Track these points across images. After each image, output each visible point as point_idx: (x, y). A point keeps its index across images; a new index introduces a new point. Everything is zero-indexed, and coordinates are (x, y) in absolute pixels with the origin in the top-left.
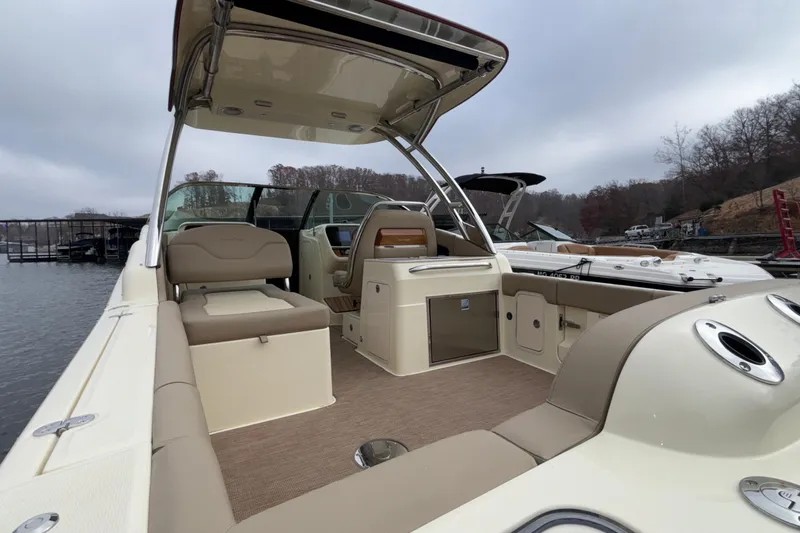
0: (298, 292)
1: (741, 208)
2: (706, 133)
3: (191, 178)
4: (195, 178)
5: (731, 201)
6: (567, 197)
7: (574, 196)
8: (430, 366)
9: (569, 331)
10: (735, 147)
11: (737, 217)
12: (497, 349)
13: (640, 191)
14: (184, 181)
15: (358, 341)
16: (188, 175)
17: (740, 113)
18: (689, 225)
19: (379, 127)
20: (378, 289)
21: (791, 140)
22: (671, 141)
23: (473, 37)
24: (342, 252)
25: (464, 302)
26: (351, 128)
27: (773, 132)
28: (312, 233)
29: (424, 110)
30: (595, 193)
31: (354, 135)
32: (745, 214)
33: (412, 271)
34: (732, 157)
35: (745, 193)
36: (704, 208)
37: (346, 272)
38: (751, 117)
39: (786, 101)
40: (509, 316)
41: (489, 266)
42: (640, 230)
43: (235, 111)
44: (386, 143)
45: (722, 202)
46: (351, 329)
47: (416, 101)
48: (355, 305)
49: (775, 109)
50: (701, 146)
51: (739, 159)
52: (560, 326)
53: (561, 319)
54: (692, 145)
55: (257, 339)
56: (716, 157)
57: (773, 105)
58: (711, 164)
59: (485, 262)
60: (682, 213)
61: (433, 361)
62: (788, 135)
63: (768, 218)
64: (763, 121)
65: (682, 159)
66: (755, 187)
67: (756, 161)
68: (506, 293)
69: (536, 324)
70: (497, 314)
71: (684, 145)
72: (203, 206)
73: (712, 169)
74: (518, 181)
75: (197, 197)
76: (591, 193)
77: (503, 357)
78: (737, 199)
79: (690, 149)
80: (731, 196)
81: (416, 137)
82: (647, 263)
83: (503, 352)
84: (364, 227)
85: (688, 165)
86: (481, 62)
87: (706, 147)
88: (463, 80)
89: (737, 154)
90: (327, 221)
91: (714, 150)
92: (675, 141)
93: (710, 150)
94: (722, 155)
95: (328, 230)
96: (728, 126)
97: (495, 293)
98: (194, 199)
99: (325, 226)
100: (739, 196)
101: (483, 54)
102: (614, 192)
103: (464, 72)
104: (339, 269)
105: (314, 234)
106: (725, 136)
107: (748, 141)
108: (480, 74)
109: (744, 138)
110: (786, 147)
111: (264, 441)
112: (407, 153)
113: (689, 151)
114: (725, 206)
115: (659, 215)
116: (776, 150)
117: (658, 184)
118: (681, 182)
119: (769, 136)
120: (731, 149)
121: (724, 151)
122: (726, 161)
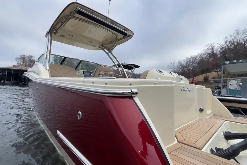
2: (180, 62)
4: (24, 57)
10: (186, 67)
16: (21, 55)
17: (187, 58)
19: (100, 46)
22: (171, 63)
23: (126, 29)
26: (93, 46)
27: (194, 64)
29: (113, 44)
31: (94, 48)
34: (185, 69)
38: (189, 60)
39: (196, 57)
43: (62, 36)
44: (102, 51)
47: (111, 41)
49: (194, 58)
50: (178, 65)
51: (187, 70)
56: (182, 69)
57: (194, 57)
62: (197, 65)
64: (192, 61)
65: (174, 68)
67: (190, 71)
71: (175, 65)
72: (26, 66)
74: (133, 67)
75: (23, 63)
79: (176, 66)
81: (110, 50)
86: (128, 35)
88: (123, 38)
89: (186, 69)
91: (181, 67)
92: (173, 63)
93: (180, 67)
94: (183, 68)
95: (83, 72)
96: (185, 61)
98: (22, 64)
101: (128, 33)
103: (124, 36)
105: (79, 73)
106: (184, 64)
107: (189, 66)
108: (127, 37)
110: (197, 68)
112: (107, 54)
116: (194, 69)
119: (193, 65)
120: (185, 67)
121: (183, 67)
122: (184, 70)
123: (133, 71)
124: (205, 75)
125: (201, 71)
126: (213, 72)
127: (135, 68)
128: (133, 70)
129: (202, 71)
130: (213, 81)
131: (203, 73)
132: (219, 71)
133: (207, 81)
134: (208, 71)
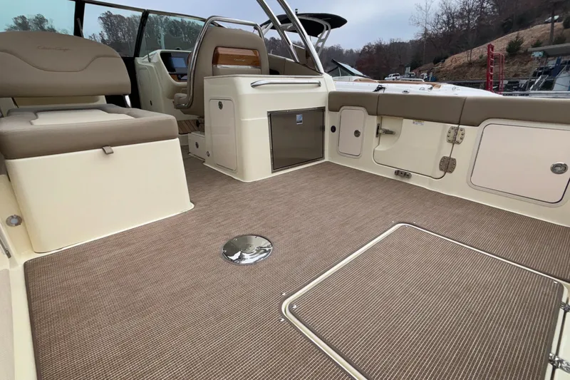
0: (139, 107)
1: (458, 62)
2: (445, 3)
3: (20, 21)
5: (452, 57)
6: (347, 52)
7: (351, 51)
8: (273, 172)
9: (384, 138)
10: (461, 16)
11: (455, 68)
12: (323, 157)
13: (397, 47)
14: (13, 24)
15: (205, 156)
16: (15, 18)
18: (426, 74)
20: (221, 106)
21: (494, 12)
22: (421, 8)
24: (179, 77)
25: (299, 117)
27: (485, 5)
28: (147, 60)
30: (367, 48)
32: (460, 66)
33: (254, 86)
34: (458, 23)
35: (462, 51)
36: (436, 61)
37: (186, 95)
40: (333, 129)
41: (319, 85)
42: (394, 77)
45: (447, 58)
46: (197, 146)
48: (199, 125)
50: (440, 13)
51: (461, 26)
52: (377, 133)
53: (378, 128)
54: (434, 13)
55: (101, 150)
56: (447, 23)
58: (444, 29)
59: (315, 80)
60: (421, 65)
61: (275, 168)
62: (493, 8)
63: (472, 69)
65: (427, 23)
66: (468, 47)
67: (471, 27)
68: (330, 110)
69: (357, 133)
70: (323, 128)
71: (429, 12)
73: (444, 33)
74: (324, 23)
76: (364, 49)
77: (328, 163)
78: (456, 56)
79: (433, 15)
80: (453, 53)
82: (424, 89)
83: (327, 159)
84: (199, 50)
85: (430, 28)
87: (443, 14)
89: (461, 22)
90: (161, 48)
91: (448, 17)
92: (424, 8)
93: (445, 17)
95: (163, 55)
97: (322, 110)
99: (159, 52)
100: (456, 53)
102: (379, 48)
104: (179, 92)
105: (150, 60)
106: (456, 6)
107: (469, 11)
109: (467, 8)
111: (126, 249)
113: (432, 18)
114: (448, 61)
115: (408, 66)
116: (484, 19)
117: (408, 44)
118: (423, 42)
119: (482, 7)
120: (458, 17)
121: (453, 18)
122: (453, 26)
123: (324, 41)
124: (512, 36)
125: (503, 25)
126: (540, 26)
127: (332, 28)
128: (323, 37)
129: (505, 24)
130: (541, 53)
131: (506, 32)
132: (555, 21)
133: (516, 54)
134: (523, 23)
